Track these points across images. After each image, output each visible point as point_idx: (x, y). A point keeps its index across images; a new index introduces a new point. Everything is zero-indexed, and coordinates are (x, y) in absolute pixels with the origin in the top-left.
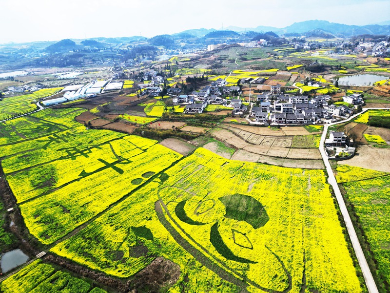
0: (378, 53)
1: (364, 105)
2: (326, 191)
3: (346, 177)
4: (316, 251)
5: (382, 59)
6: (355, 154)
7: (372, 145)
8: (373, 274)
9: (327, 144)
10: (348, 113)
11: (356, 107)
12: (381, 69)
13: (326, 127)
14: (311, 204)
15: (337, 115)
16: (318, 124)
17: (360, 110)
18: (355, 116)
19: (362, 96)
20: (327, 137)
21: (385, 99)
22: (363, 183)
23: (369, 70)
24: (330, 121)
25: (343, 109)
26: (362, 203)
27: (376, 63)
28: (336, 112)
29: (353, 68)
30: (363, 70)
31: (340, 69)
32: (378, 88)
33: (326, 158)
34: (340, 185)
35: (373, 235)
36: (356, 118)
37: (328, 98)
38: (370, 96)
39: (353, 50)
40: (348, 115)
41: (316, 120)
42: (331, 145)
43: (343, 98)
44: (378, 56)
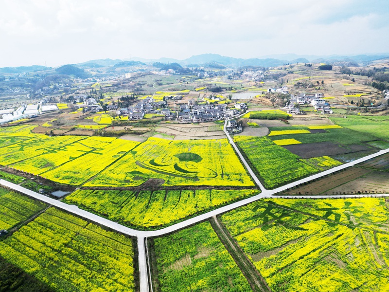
0: (256, 79)
1: (247, 109)
2: (229, 146)
3: (238, 140)
4: (226, 165)
5: (258, 82)
6: (243, 130)
7: (251, 127)
8: (251, 168)
9: (228, 128)
10: (238, 113)
11: (243, 110)
12: (258, 89)
13: (226, 121)
14: (222, 151)
15: (232, 115)
16: (221, 120)
17: (245, 112)
18: (242, 115)
19: (246, 104)
20: (227, 125)
21: (259, 105)
22: (246, 141)
23: (250, 90)
24: (228, 118)
25: (235, 111)
26: (246, 148)
27: (255, 85)
28: (231, 113)
29: (240, 89)
30: (247, 90)
31: (232, 90)
32: (255, 99)
33: (227, 134)
34: (236, 143)
35: (251, 157)
36: (243, 116)
37: (226, 106)
38: (251, 104)
39: (240, 77)
40: (238, 115)
41: (220, 117)
42: (229, 128)
43: (235, 105)
44: (256, 81)
